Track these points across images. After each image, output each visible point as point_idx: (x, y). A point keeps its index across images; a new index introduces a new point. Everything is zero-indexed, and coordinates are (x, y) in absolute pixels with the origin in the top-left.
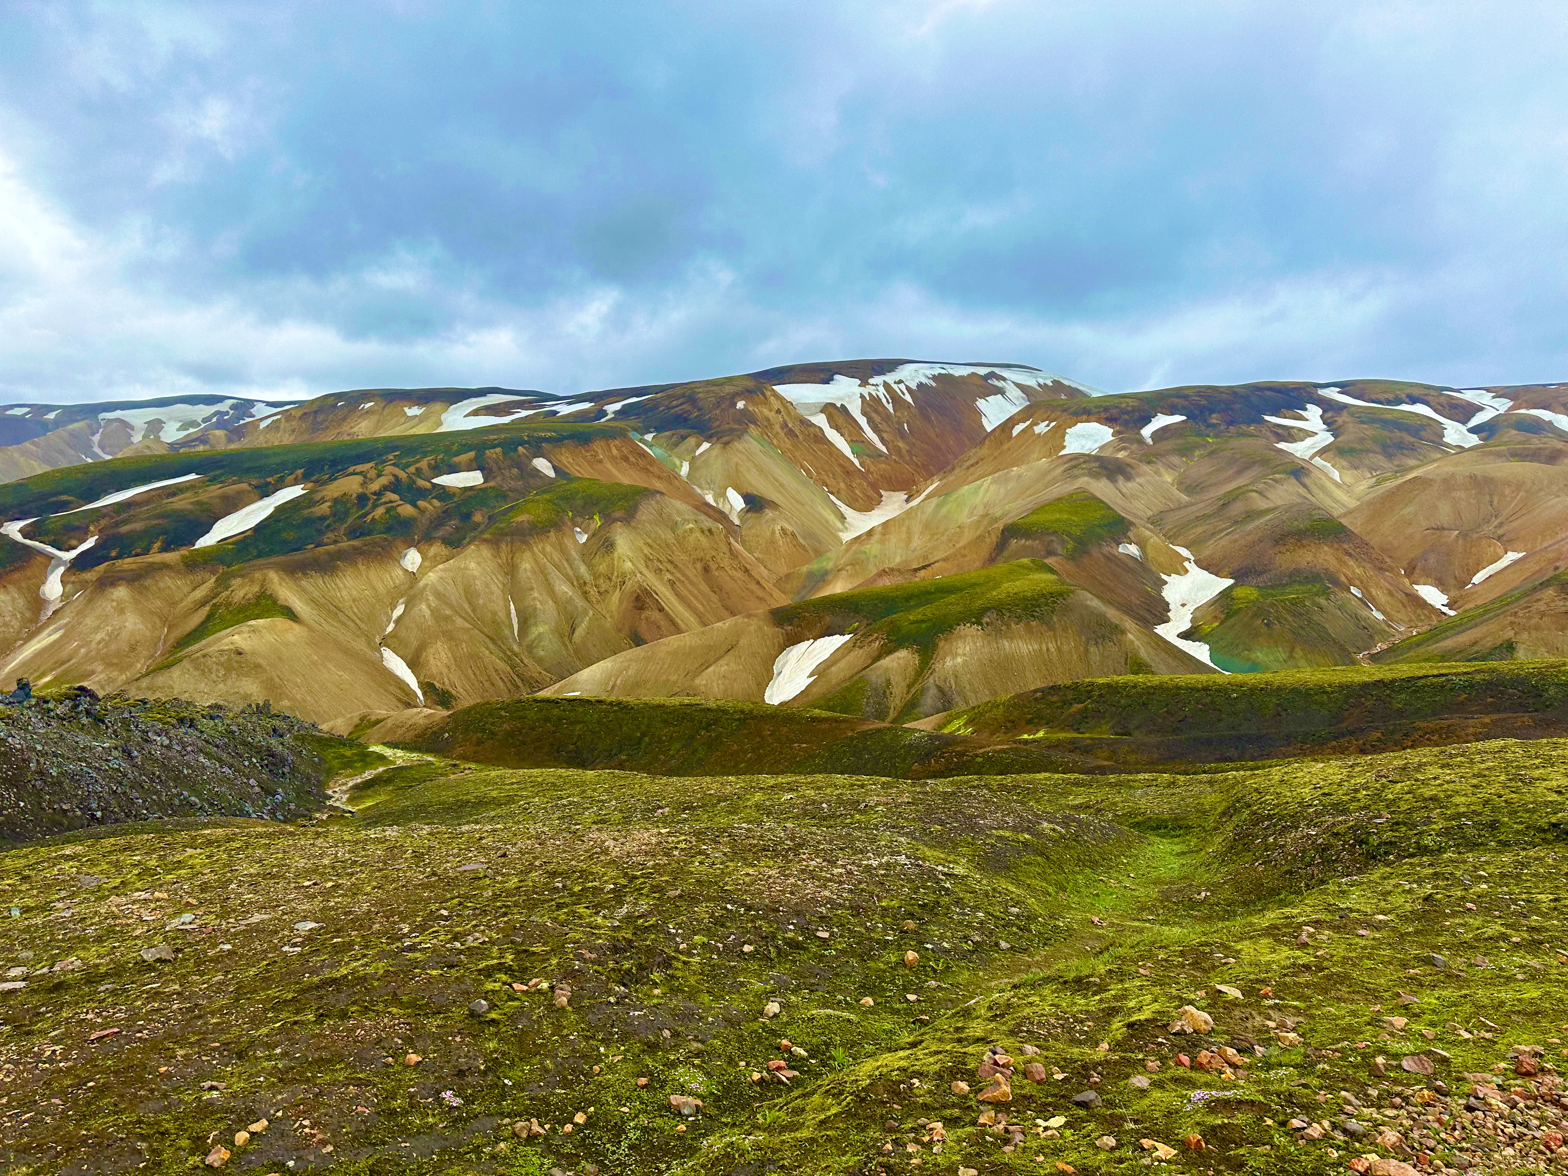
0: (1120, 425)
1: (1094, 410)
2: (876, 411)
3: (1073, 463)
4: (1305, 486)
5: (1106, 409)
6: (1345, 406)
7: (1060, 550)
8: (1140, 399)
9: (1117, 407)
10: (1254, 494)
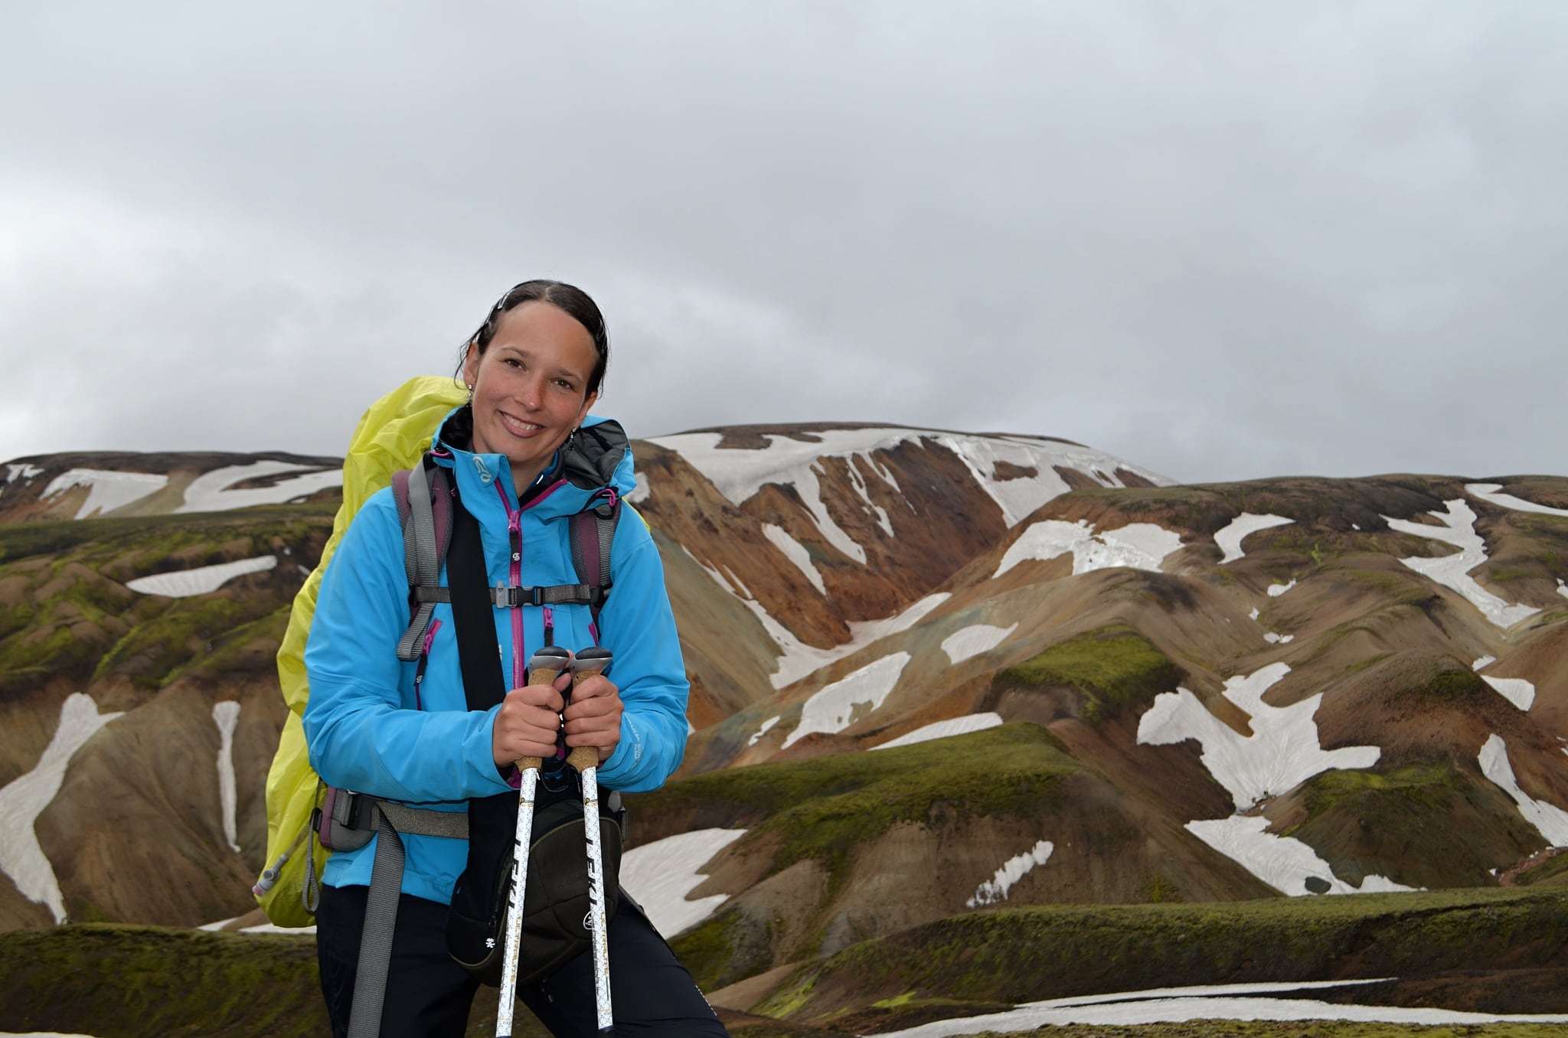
0: (1190, 528)
1: (1154, 506)
2: (842, 498)
3: (1113, 581)
4: (1438, 624)
5: (1170, 505)
6: (1504, 512)
7: (1073, 709)
8: (1220, 493)
9: (1186, 503)
10: (1364, 633)
